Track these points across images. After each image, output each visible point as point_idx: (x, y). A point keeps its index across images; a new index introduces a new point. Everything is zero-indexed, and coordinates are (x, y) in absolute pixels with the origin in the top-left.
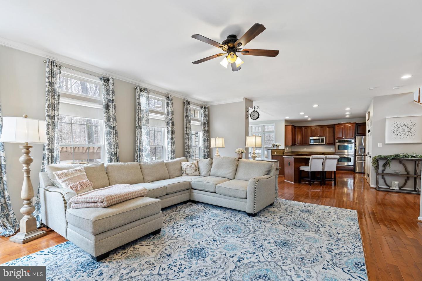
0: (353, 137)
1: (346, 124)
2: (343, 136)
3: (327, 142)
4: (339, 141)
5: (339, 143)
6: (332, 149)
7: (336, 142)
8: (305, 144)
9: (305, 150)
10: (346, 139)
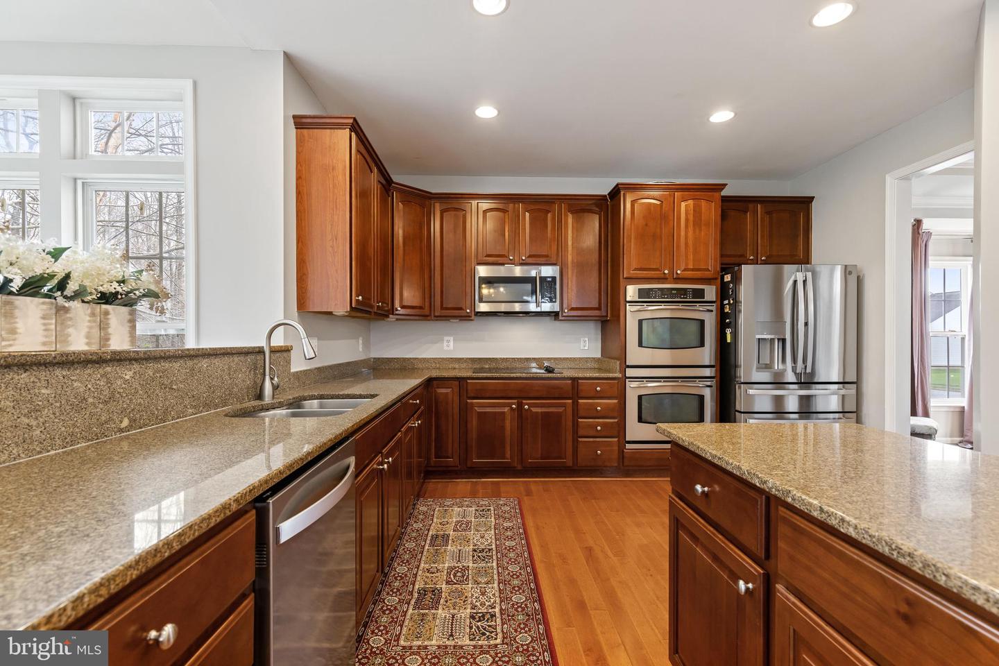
0: (710, 269)
2: (661, 264)
3: (572, 298)
4: (642, 293)
5: (644, 307)
6: (585, 341)
7: (628, 299)
8: (447, 309)
9: (445, 348)
10: (678, 279)
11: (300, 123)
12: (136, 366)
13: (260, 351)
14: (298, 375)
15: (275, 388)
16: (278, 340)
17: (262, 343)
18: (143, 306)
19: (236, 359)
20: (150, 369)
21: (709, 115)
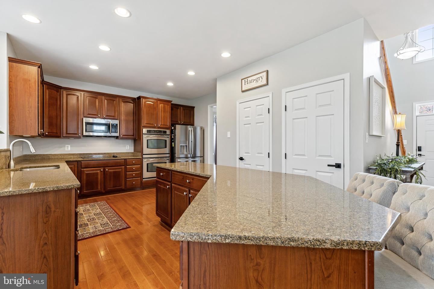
0: (168, 125)
1: (158, 101)
2: (154, 123)
3: (124, 131)
4: (148, 131)
6: (127, 147)
7: (144, 133)
8: (69, 134)
9: (66, 149)
10: (159, 128)
21: (167, 83)
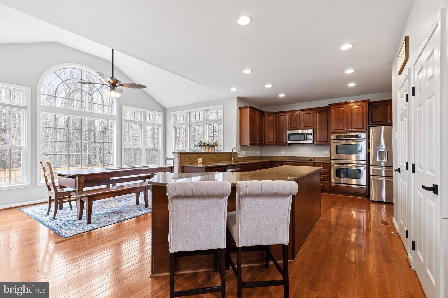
0: (363, 128)
1: (350, 104)
2: (344, 128)
3: (317, 139)
4: (337, 137)
5: (338, 141)
6: (327, 152)
7: (332, 139)
8: (281, 143)
9: (282, 153)
10: (350, 132)
11: (240, 108)
12: (215, 154)
13: (231, 153)
14: (239, 158)
15: (234, 159)
16: (235, 151)
17: (232, 152)
18: (216, 147)
19: (227, 154)
20: (216, 155)
21: (348, 85)
